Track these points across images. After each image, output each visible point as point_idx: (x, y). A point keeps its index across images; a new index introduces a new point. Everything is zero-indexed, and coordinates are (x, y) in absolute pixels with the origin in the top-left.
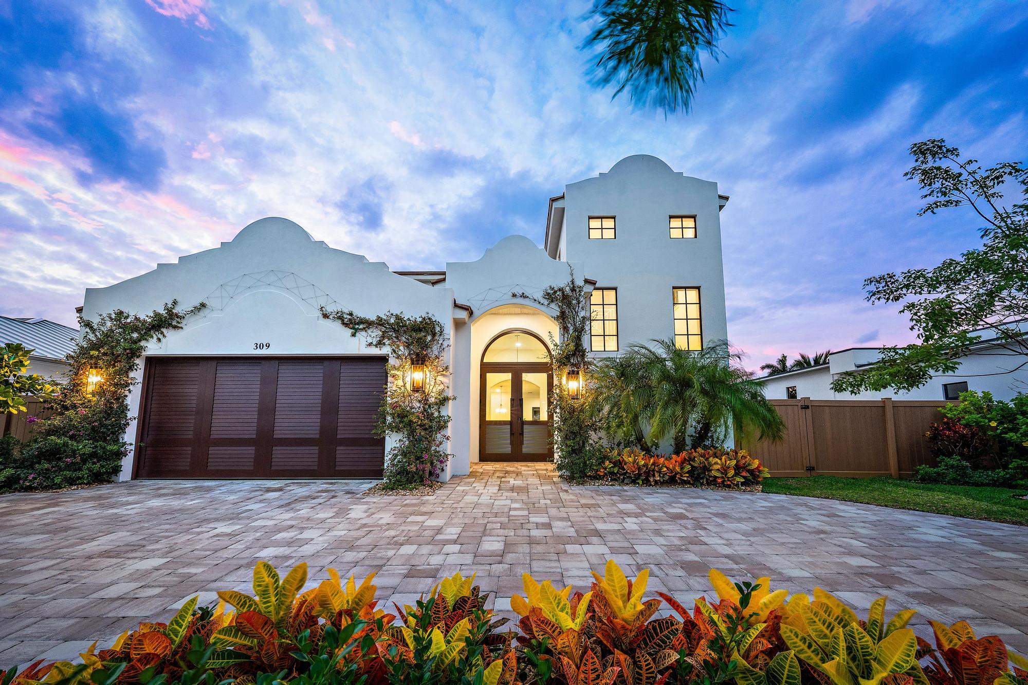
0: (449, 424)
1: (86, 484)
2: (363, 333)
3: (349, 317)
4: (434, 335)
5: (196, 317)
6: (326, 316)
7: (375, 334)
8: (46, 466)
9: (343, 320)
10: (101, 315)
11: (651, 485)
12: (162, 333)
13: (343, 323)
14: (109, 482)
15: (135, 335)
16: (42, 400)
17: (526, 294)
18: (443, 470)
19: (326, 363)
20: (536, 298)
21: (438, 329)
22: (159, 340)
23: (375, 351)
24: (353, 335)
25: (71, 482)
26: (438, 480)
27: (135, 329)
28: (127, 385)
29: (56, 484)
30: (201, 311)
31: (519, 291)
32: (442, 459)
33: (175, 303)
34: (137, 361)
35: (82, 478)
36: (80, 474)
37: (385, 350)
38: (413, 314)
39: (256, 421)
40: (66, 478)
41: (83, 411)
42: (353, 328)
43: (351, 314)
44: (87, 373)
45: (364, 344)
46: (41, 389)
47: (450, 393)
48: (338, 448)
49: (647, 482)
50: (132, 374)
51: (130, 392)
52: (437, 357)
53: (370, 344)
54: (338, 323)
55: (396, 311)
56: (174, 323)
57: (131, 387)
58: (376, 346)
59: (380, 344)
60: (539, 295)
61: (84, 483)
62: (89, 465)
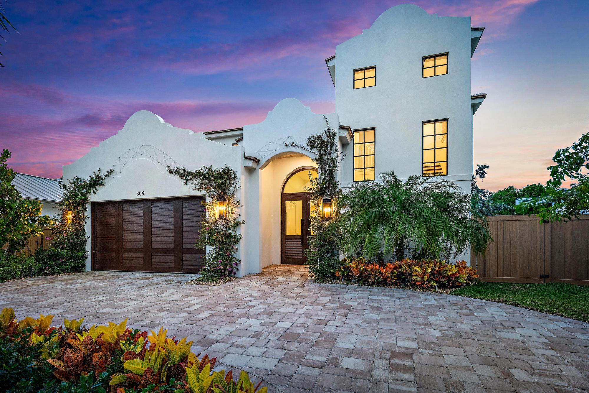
0: (241, 240)
1: (70, 272)
2: (191, 182)
3: (183, 172)
4: (230, 180)
5: (110, 178)
6: (171, 172)
7: (197, 182)
8: (52, 262)
9: (180, 174)
10: (69, 181)
11: (369, 285)
12: (96, 189)
13: (180, 176)
14: (81, 271)
15: (84, 191)
16: (50, 229)
17: (295, 143)
18: (238, 270)
19: (175, 202)
20: (303, 146)
21: (233, 176)
22: (95, 193)
23: (198, 193)
24: (186, 183)
25: (64, 271)
26: (235, 276)
27: (84, 188)
28: (84, 219)
29: (57, 272)
30: (111, 174)
31: (289, 142)
32: (238, 263)
33: (100, 170)
34: (87, 206)
35: (67, 269)
36: (66, 267)
37: (203, 192)
38: (218, 166)
39: (142, 238)
40: (61, 269)
41: (66, 234)
42: (185, 179)
43: (184, 170)
44: (67, 213)
45: (191, 189)
46: (49, 223)
47: (241, 219)
48: (184, 255)
49: (366, 283)
50: (85, 213)
51: (85, 223)
52: (233, 195)
53: (195, 189)
54: (177, 176)
55: (208, 166)
56: (100, 183)
57: (86, 220)
58: (198, 189)
59: (200, 188)
60: (304, 144)
61: (68, 272)
62: (70, 262)
